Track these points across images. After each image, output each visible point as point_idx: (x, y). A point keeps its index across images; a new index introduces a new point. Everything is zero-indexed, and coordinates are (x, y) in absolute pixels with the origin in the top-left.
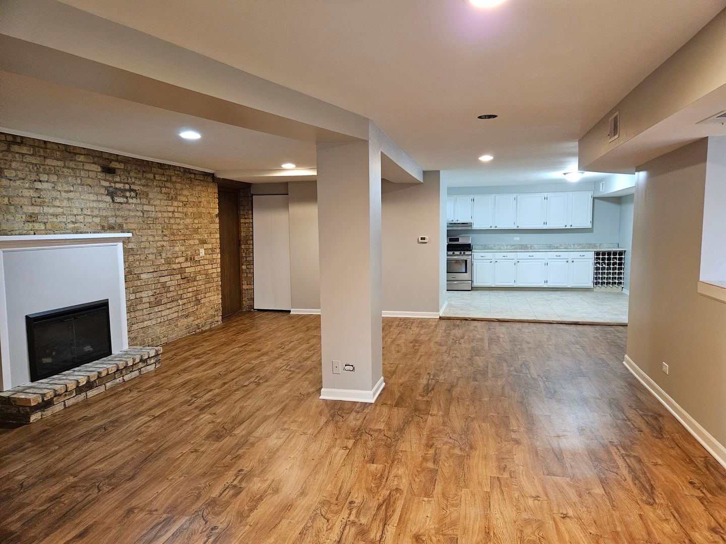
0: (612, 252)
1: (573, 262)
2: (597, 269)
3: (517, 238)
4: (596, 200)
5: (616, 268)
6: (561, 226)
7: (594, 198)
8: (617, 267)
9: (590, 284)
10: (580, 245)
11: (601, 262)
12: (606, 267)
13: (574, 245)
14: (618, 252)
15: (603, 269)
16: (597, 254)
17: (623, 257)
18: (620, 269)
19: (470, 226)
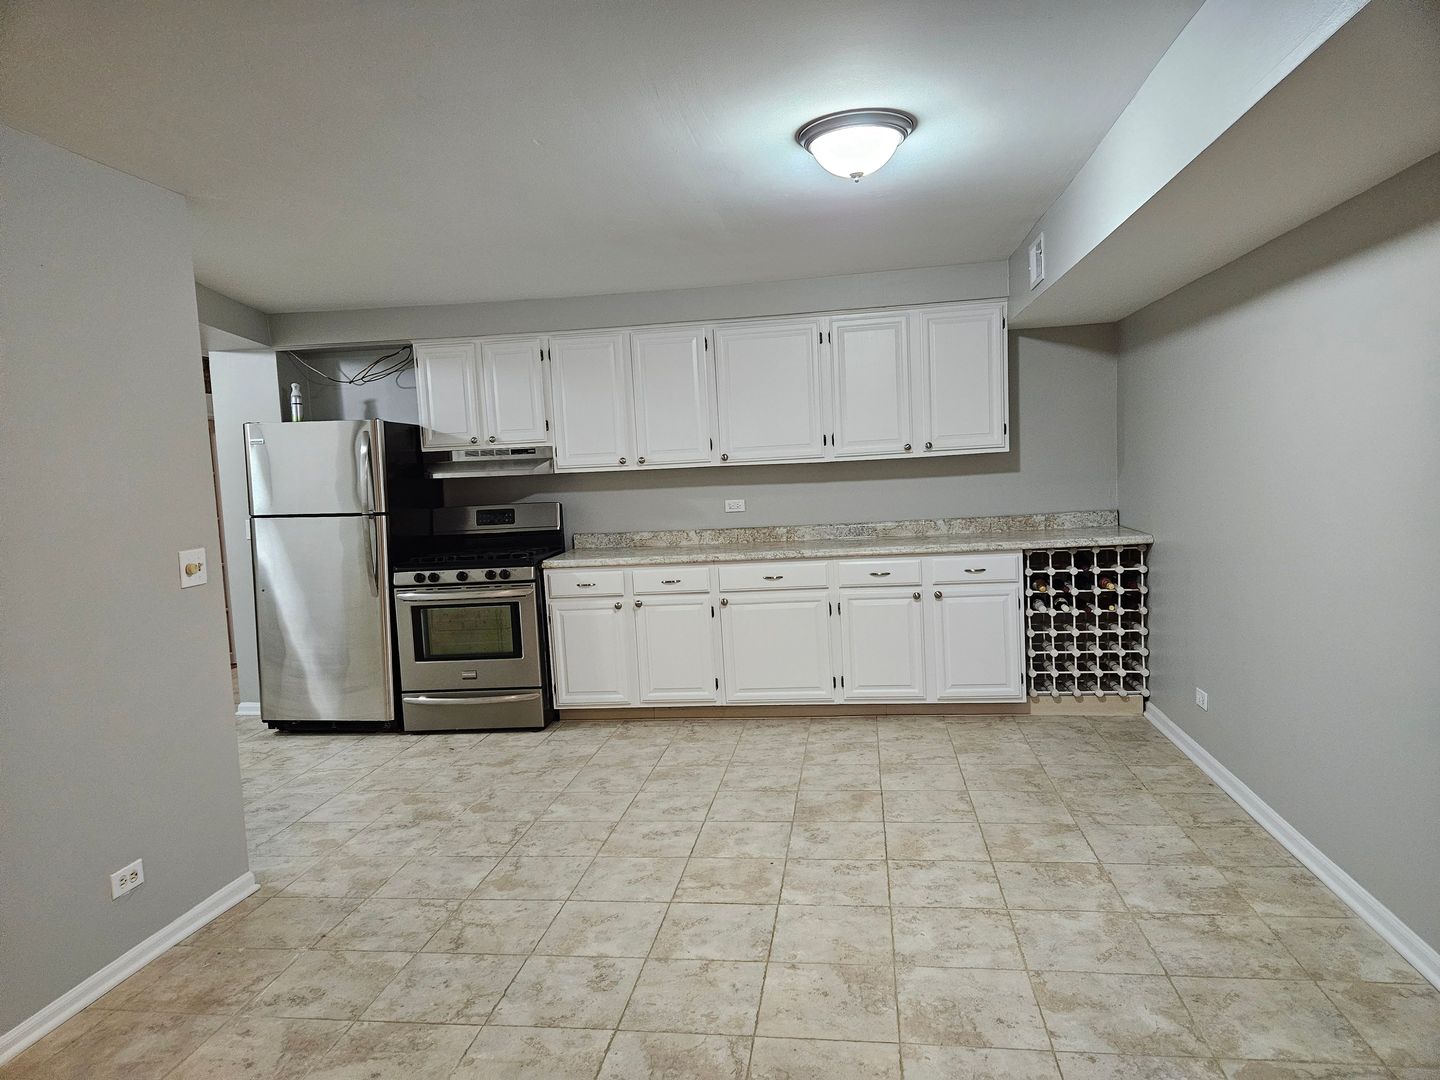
0: (1096, 551)
1: (939, 596)
2: (1039, 621)
3: (735, 503)
4: (1023, 342)
5: (1114, 616)
6: (889, 448)
7: (1015, 335)
8: (1121, 611)
9: (1013, 689)
10: (971, 520)
11: (1052, 592)
12: (1076, 612)
13: (948, 522)
14: (1119, 551)
15: (1063, 620)
16: (1035, 559)
17: (1142, 569)
18: (1130, 619)
19: (544, 460)
